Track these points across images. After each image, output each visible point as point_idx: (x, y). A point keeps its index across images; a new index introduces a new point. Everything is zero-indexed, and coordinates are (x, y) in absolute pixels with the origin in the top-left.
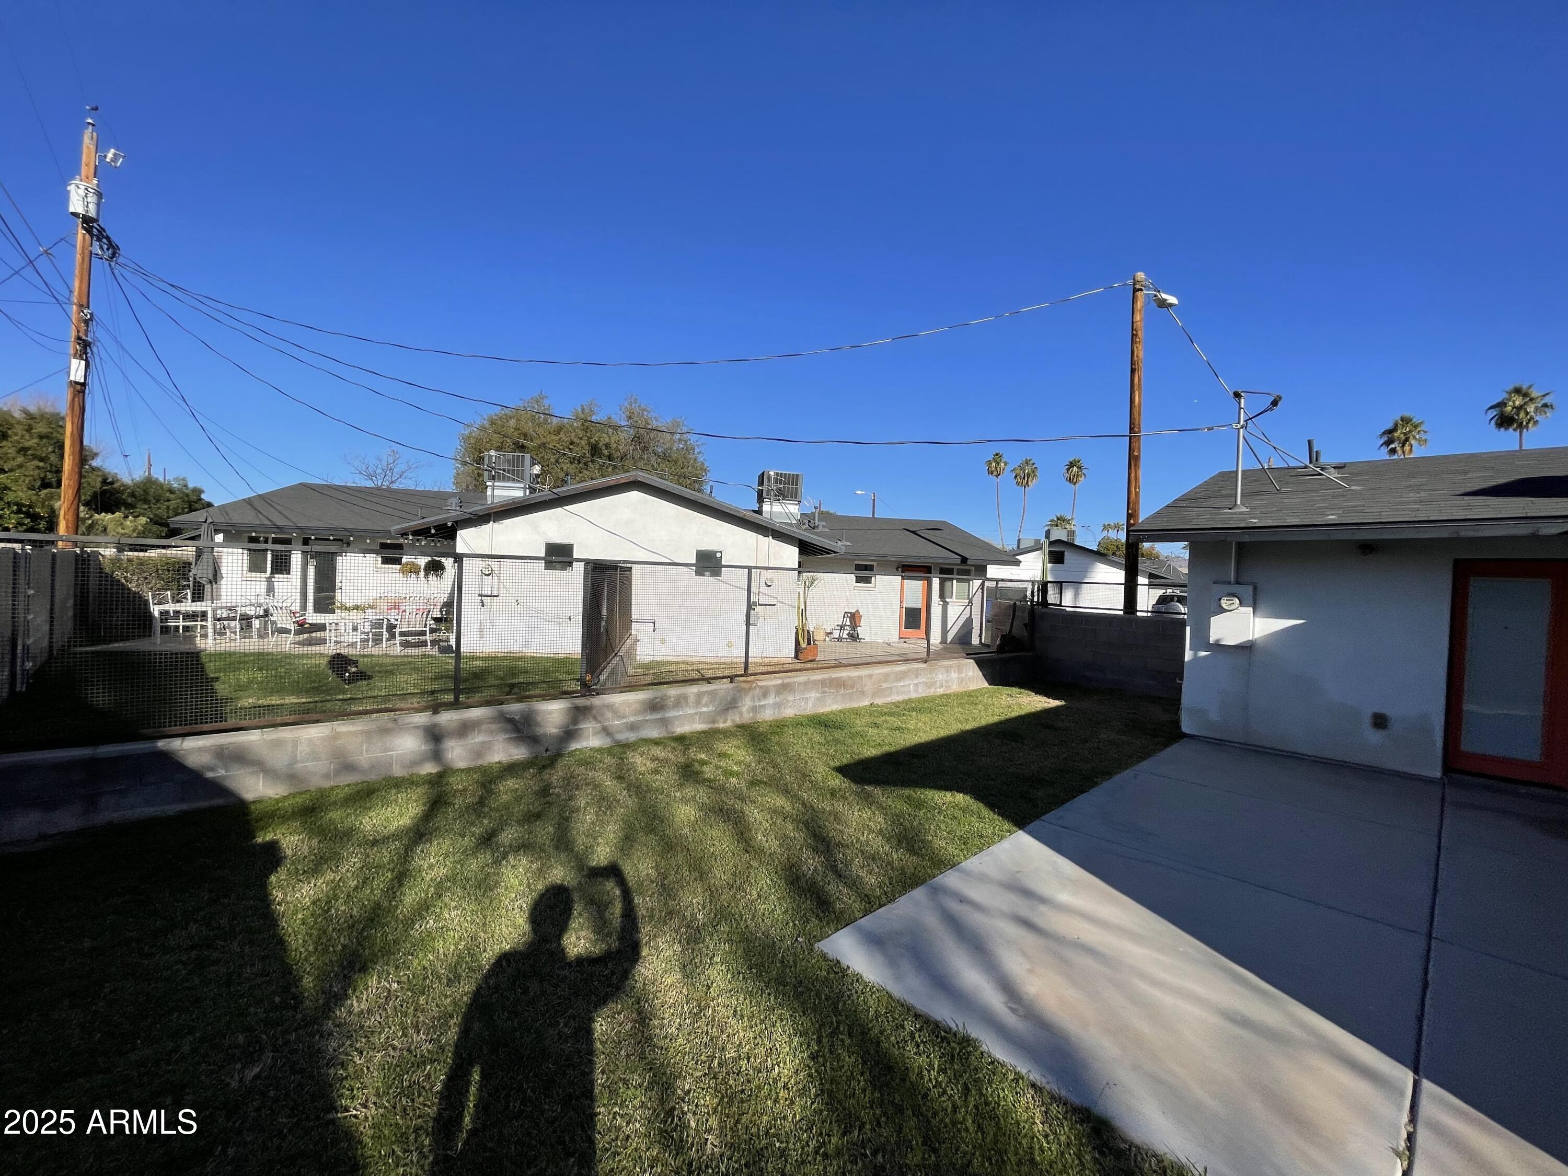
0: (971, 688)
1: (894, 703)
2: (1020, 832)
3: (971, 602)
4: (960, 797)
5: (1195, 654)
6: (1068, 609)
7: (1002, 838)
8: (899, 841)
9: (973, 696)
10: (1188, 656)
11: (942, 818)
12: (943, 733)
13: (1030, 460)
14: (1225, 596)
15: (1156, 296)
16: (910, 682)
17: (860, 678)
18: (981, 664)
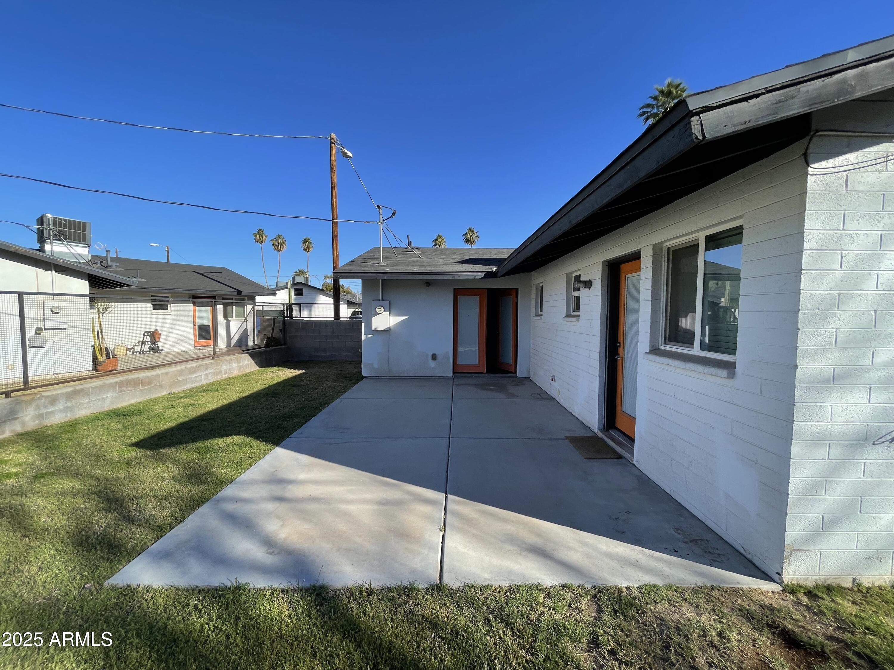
0: (247, 372)
1: (189, 390)
2: (277, 448)
3: (246, 319)
4: (237, 438)
5: (367, 336)
6: (305, 319)
7: (265, 455)
8: (189, 479)
9: (247, 376)
10: (364, 337)
11: (224, 454)
12: (226, 402)
13: (281, 235)
14: (378, 307)
15: (342, 149)
16: (202, 373)
17: (157, 376)
18: (252, 356)
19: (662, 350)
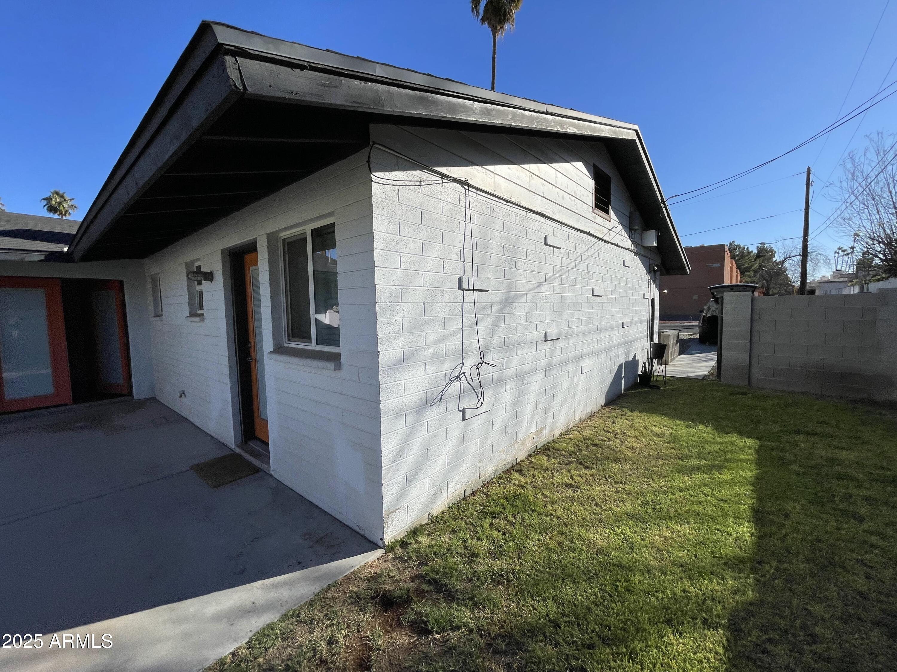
19: (287, 347)
